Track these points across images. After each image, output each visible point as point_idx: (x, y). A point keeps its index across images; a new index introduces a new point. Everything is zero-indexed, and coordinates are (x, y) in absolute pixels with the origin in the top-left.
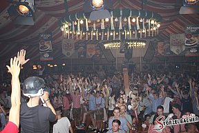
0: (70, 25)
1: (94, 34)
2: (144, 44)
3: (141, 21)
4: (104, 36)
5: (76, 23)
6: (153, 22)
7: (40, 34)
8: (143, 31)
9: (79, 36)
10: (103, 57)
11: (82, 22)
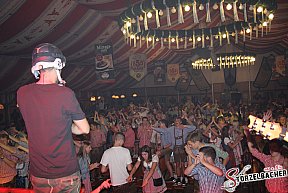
0: (134, 22)
1: (173, 40)
2: (253, 59)
3: (240, 7)
4: (188, 42)
5: (141, 18)
6: (260, 10)
7: (96, 46)
8: (248, 31)
9: (150, 43)
10: (192, 83)
11: (150, 15)
